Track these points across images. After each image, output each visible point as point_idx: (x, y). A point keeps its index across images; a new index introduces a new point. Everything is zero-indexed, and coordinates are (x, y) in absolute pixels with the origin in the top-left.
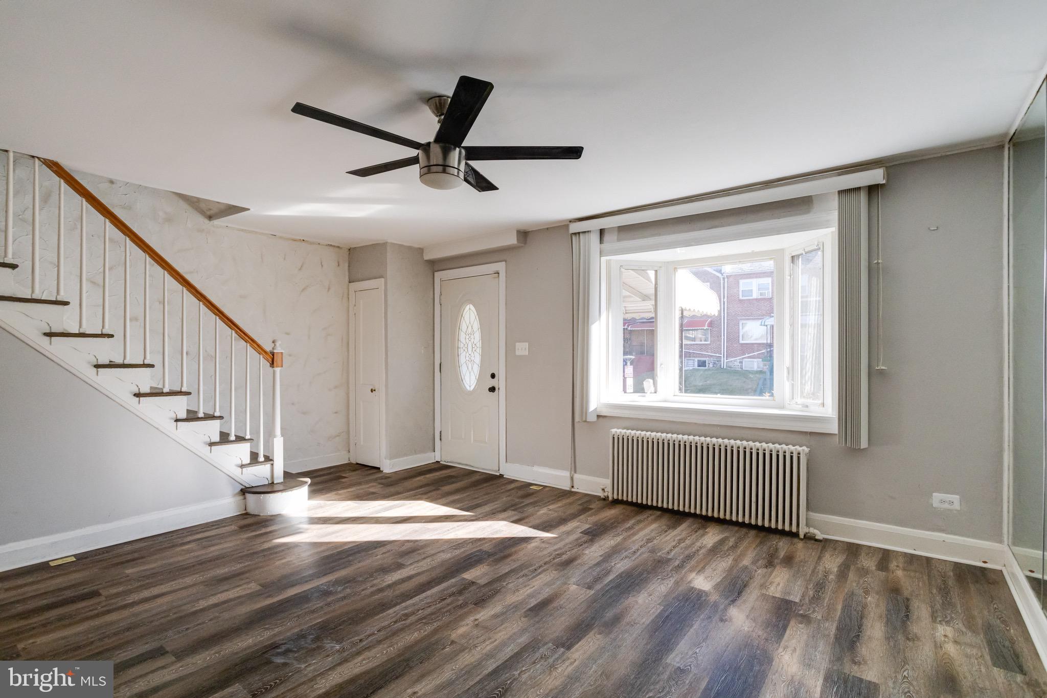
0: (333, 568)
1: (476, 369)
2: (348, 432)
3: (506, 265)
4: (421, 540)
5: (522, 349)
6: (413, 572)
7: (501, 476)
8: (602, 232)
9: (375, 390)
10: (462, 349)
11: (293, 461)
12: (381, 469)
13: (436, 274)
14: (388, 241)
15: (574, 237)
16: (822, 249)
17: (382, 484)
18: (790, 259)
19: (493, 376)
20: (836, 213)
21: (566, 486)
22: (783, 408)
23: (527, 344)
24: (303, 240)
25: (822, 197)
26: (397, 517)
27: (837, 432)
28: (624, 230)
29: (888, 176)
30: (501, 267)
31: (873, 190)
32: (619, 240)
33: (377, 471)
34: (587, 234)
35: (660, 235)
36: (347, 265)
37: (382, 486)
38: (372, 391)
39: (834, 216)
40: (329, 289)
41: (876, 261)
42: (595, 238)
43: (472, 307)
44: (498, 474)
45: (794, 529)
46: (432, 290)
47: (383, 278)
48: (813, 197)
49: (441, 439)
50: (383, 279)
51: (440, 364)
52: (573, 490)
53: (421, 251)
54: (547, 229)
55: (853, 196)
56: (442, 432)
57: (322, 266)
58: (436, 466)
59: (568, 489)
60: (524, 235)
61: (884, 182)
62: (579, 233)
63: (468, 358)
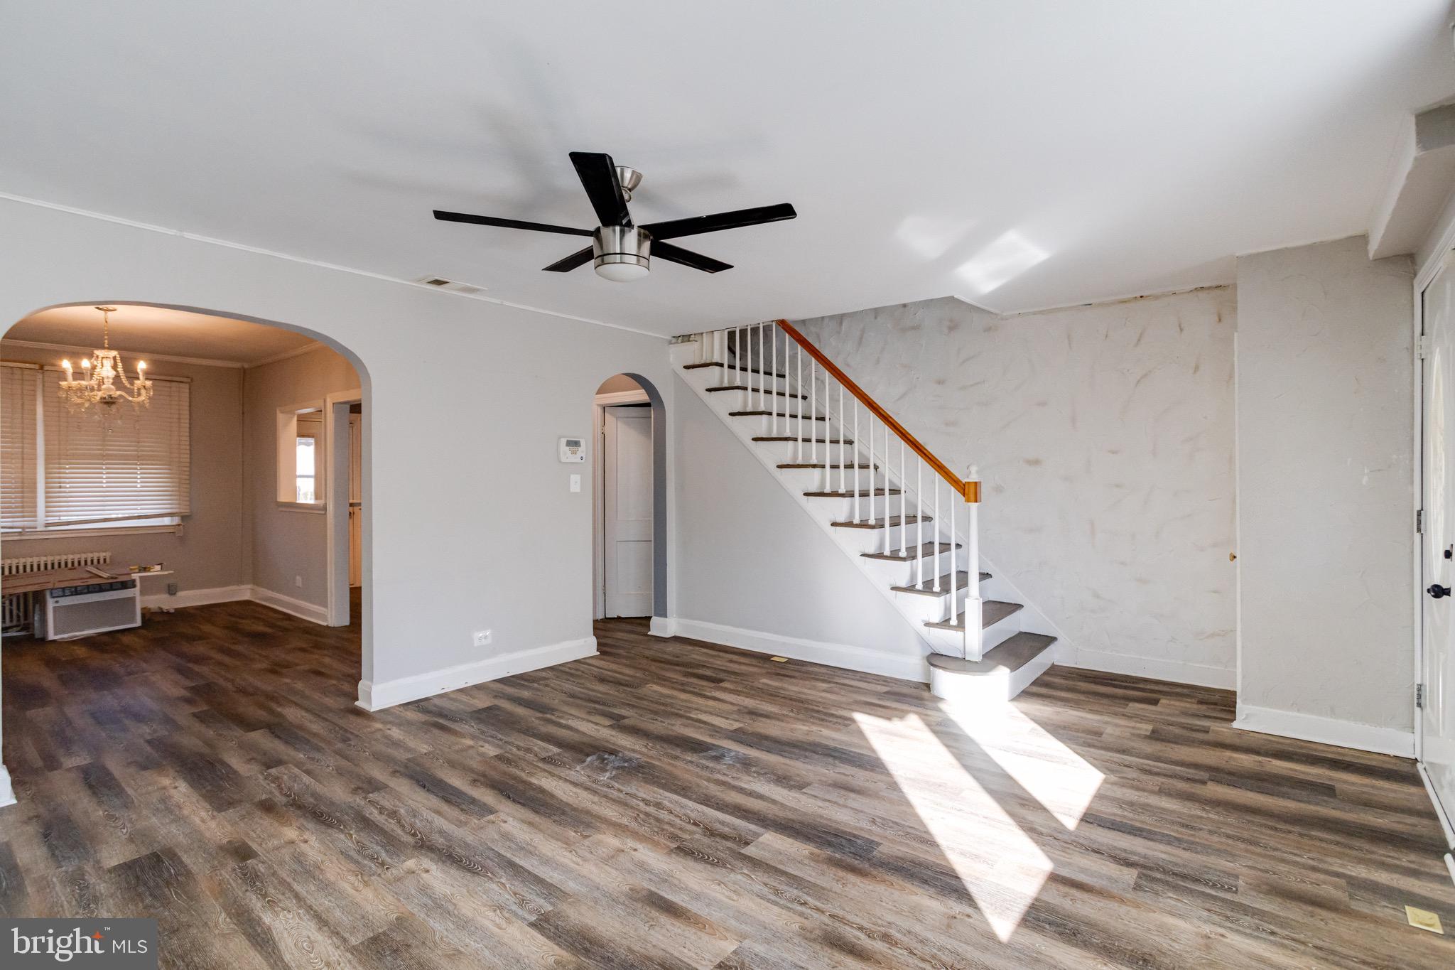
11: (1123, 655)
24: (1141, 297)
40: (1197, 368)
49: (1420, 705)
56: (1424, 689)
57: (1181, 330)
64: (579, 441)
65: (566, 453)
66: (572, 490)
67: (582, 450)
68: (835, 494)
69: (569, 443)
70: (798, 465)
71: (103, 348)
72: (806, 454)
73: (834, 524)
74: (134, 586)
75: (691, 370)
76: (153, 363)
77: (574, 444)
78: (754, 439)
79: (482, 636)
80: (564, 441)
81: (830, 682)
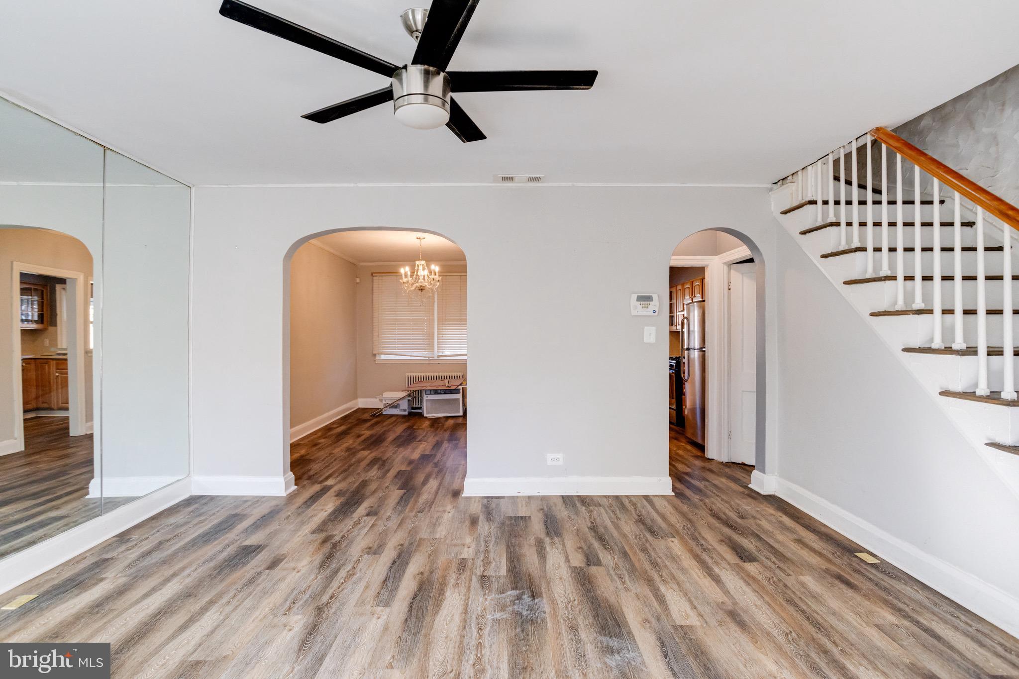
64: (652, 296)
65: (637, 309)
66: (646, 340)
67: (654, 305)
68: (948, 350)
69: (641, 298)
70: (897, 311)
71: (419, 260)
72: (909, 296)
73: (945, 393)
74: (459, 393)
75: (788, 214)
76: (442, 266)
77: (645, 299)
78: (846, 283)
79: (555, 458)
80: (634, 297)
81: (907, 617)
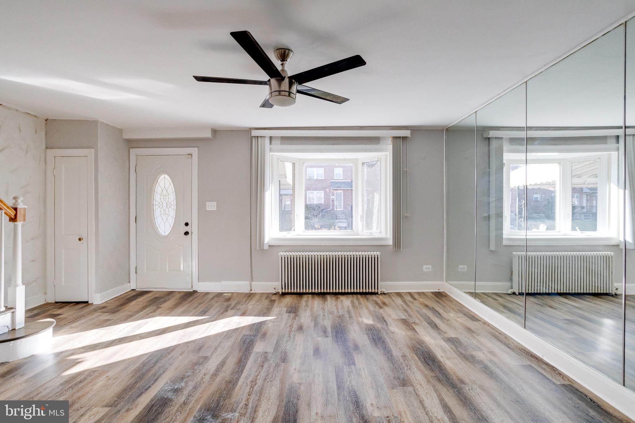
0: (155, 375)
1: (171, 221)
2: (45, 277)
3: (198, 150)
4: (196, 340)
5: (211, 206)
6: (220, 359)
7: (195, 292)
8: (271, 138)
9: (82, 239)
10: (157, 206)
12: (89, 302)
13: (131, 150)
14: (99, 120)
15: (254, 139)
16: (380, 161)
17: (107, 312)
18: (362, 164)
19: (187, 224)
20: (391, 146)
21: (247, 291)
22: (358, 235)
23: (215, 203)
24: (1, 105)
25: (384, 138)
26: (155, 331)
27: (392, 244)
28: (285, 139)
29: (411, 134)
30: (194, 151)
31: (404, 138)
32: (281, 144)
33: (87, 304)
34: (263, 138)
35: (306, 144)
36: (44, 133)
37: (108, 314)
38: (80, 239)
39: (391, 147)
41: (406, 169)
42: (267, 141)
43: (166, 176)
44: (192, 291)
45: (376, 291)
46: (128, 161)
47: (93, 148)
48: (381, 138)
49: (136, 272)
50: (93, 150)
51: (136, 217)
52: (252, 292)
53: (121, 131)
54: (232, 130)
55: (398, 139)
56: (137, 268)
57: (20, 130)
58: (134, 293)
59: (248, 292)
60: (215, 132)
61: (410, 136)
62: (258, 137)
63: (163, 213)
